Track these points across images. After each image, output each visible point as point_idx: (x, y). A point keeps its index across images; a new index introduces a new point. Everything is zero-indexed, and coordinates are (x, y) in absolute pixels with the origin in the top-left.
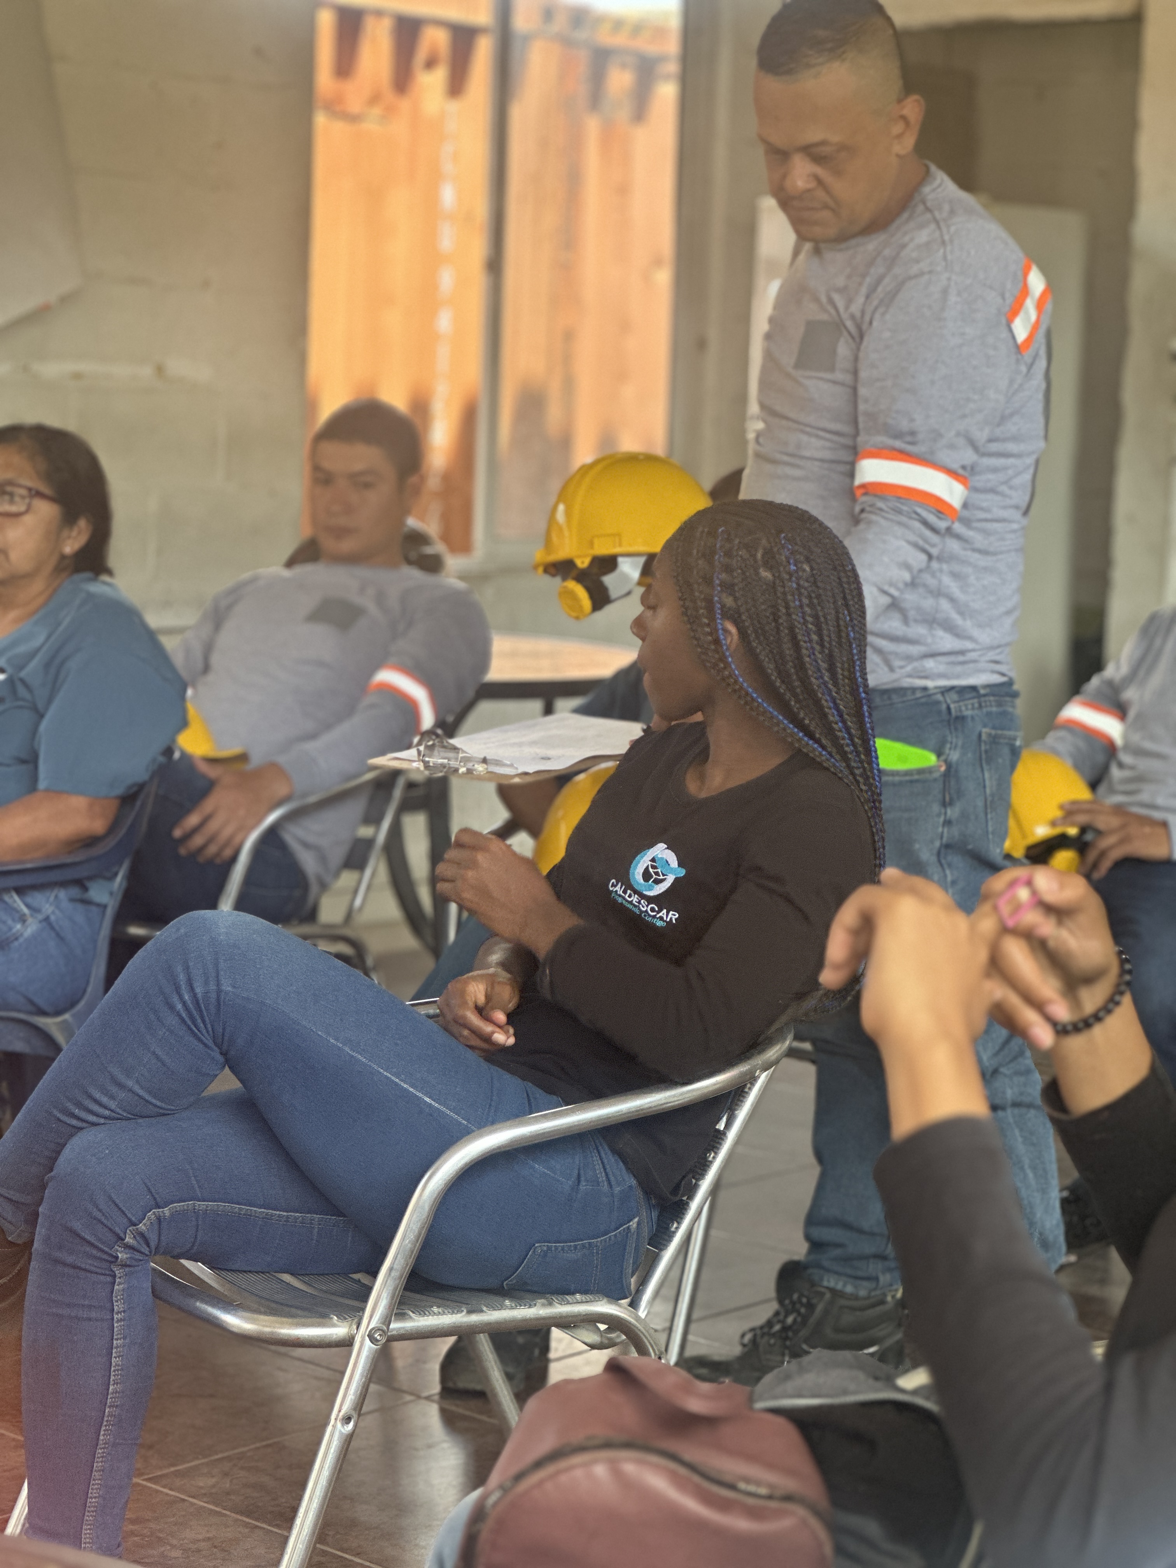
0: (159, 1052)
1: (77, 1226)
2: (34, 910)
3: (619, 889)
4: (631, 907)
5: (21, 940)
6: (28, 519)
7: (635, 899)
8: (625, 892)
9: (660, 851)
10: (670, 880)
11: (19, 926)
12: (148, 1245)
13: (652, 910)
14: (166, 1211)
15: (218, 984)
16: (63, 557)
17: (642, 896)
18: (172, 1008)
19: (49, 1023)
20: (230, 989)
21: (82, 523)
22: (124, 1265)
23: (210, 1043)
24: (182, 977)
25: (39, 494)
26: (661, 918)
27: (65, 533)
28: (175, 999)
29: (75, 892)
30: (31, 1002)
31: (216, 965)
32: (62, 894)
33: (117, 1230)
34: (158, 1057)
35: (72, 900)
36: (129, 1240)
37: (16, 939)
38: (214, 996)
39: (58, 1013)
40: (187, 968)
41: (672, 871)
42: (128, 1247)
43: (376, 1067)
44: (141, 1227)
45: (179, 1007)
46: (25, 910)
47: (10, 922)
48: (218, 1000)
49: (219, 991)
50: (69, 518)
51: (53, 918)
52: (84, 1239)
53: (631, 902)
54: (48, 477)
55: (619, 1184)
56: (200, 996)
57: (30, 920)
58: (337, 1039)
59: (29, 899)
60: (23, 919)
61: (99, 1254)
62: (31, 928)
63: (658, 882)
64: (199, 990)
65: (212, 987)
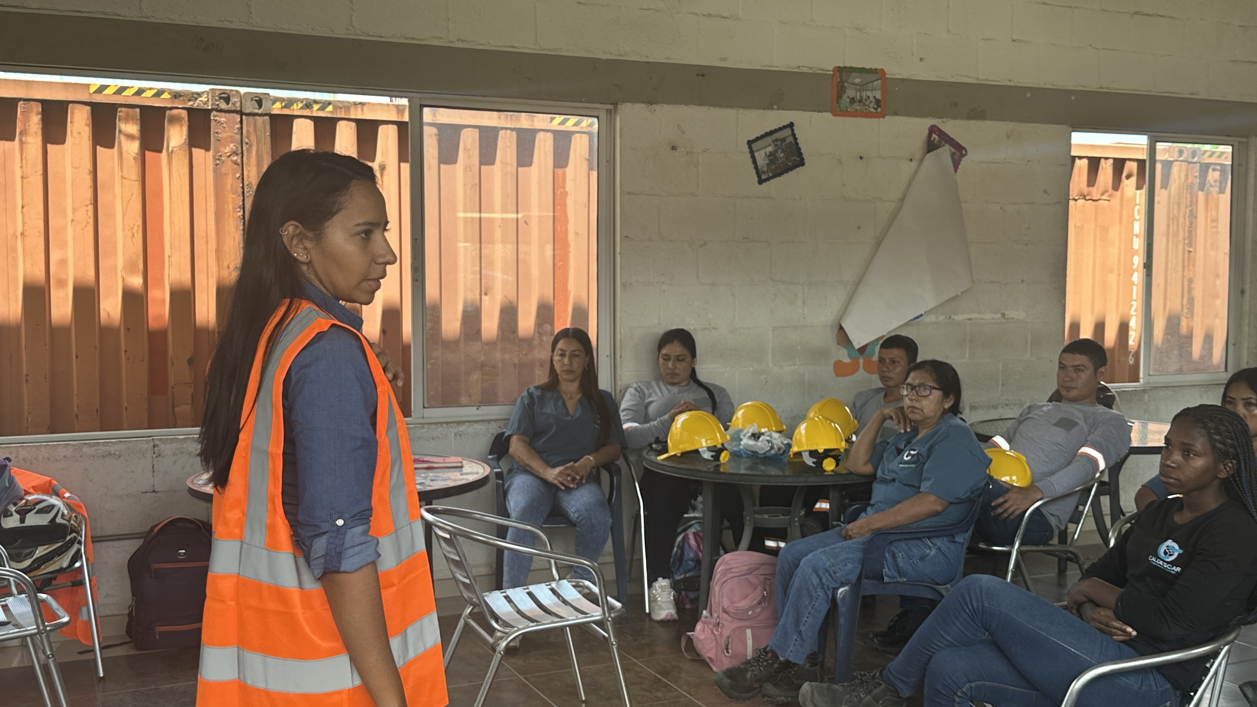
0: (960, 627)
1: (939, 688)
2: (934, 544)
3: (1154, 559)
4: (1159, 566)
5: (929, 556)
6: (931, 397)
7: (1161, 563)
8: (1156, 560)
9: (1170, 543)
10: (1176, 555)
11: (928, 551)
12: (967, 695)
13: (1169, 567)
14: (973, 685)
15: (982, 603)
16: (944, 409)
17: (1165, 561)
18: (965, 611)
19: (941, 588)
20: (987, 605)
21: (951, 396)
22: (958, 703)
23: (980, 625)
24: (968, 600)
25: (934, 388)
26: (1173, 570)
27: (945, 401)
28: (966, 607)
29: (950, 538)
30: (933, 580)
31: (981, 596)
32: (945, 539)
33: (954, 690)
34: (960, 629)
35: (949, 541)
36: (959, 694)
37: (928, 556)
38: (981, 608)
39: (945, 584)
40: (970, 596)
41: (1176, 550)
42: (959, 697)
43: (1049, 637)
44: (964, 690)
45: (968, 611)
46: (931, 545)
47: (925, 549)
48: (983, 609)
49: (983, 606)
50: (946, 395)
51: (941, 548)
52: (941, 693)
53: (1159, 564)
54: (937, 381)
55: (1161, 687)
56: (975, 608)
57: (933, 549)
58: (1032, 626)
59: (932, 540)
60: (930, 548)
61: (948, 699)
62: (933, 552)
63: (1171, 555)
64: (975, 605)
65: (980, 604)
